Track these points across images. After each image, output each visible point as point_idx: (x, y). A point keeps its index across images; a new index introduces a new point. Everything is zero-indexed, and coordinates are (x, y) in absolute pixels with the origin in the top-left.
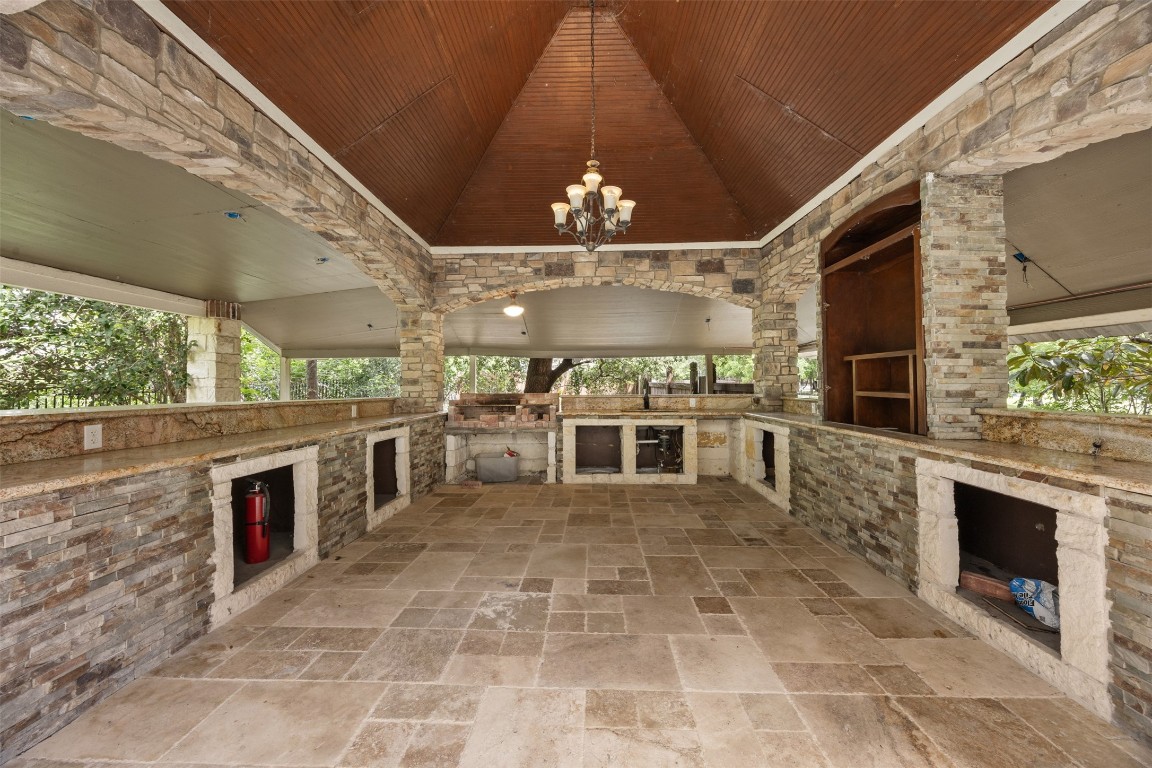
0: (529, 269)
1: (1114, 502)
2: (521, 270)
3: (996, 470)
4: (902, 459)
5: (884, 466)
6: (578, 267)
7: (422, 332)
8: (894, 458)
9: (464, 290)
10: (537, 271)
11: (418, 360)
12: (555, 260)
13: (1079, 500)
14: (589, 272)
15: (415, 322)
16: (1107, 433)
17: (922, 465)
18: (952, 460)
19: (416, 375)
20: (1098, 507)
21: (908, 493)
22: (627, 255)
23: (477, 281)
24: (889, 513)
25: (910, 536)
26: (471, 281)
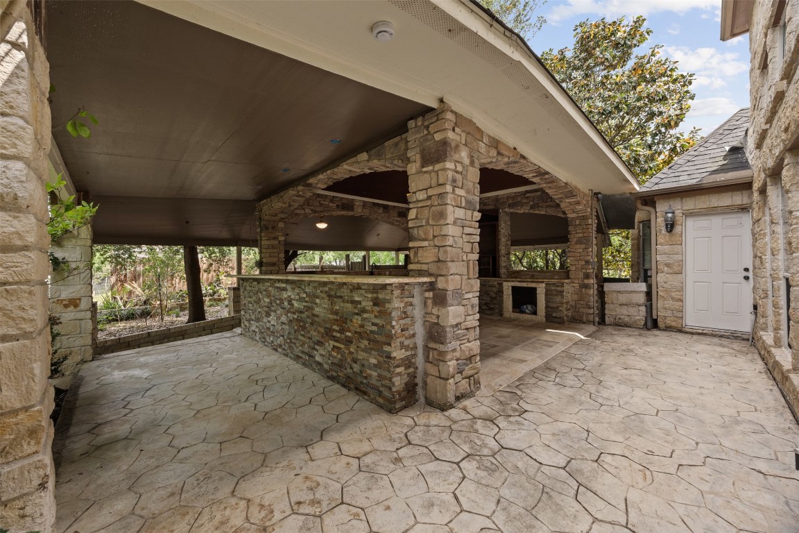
0: (335, 205)
1: (546, 284)
2: (331, 204)
3: (524, 282)
4: (498, 283)
5: (492, 286)
6: (355, 207)
7: (279, 234)
8: (495, 283)
9: (303, 212)
10: (338, 206)
11: (276, 251)
12: (346, 202)
13: (541, 285)
14: (360, 210)
15: (273, 228)
16: (534, 273)
17: (505, 284)
18: (513, 281)
19: (275, 260)
20: (544, 285)
21: (501, 292)
22: (374, 204)
23: (309, 207)
24: (493, 299)
25: (502, 302)
26: (306, 207)
